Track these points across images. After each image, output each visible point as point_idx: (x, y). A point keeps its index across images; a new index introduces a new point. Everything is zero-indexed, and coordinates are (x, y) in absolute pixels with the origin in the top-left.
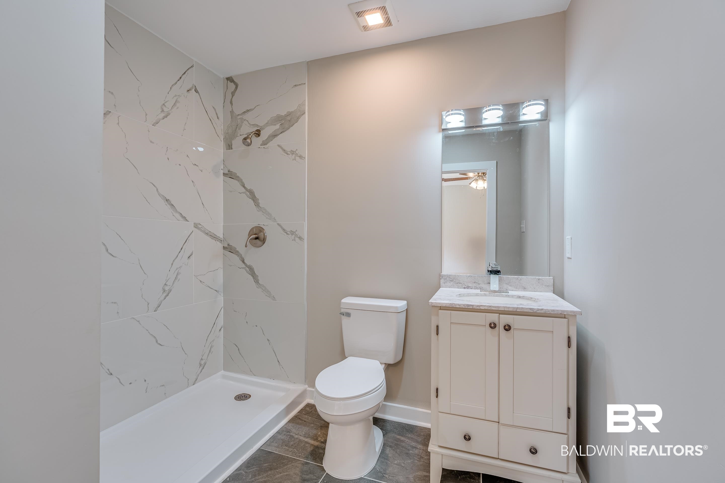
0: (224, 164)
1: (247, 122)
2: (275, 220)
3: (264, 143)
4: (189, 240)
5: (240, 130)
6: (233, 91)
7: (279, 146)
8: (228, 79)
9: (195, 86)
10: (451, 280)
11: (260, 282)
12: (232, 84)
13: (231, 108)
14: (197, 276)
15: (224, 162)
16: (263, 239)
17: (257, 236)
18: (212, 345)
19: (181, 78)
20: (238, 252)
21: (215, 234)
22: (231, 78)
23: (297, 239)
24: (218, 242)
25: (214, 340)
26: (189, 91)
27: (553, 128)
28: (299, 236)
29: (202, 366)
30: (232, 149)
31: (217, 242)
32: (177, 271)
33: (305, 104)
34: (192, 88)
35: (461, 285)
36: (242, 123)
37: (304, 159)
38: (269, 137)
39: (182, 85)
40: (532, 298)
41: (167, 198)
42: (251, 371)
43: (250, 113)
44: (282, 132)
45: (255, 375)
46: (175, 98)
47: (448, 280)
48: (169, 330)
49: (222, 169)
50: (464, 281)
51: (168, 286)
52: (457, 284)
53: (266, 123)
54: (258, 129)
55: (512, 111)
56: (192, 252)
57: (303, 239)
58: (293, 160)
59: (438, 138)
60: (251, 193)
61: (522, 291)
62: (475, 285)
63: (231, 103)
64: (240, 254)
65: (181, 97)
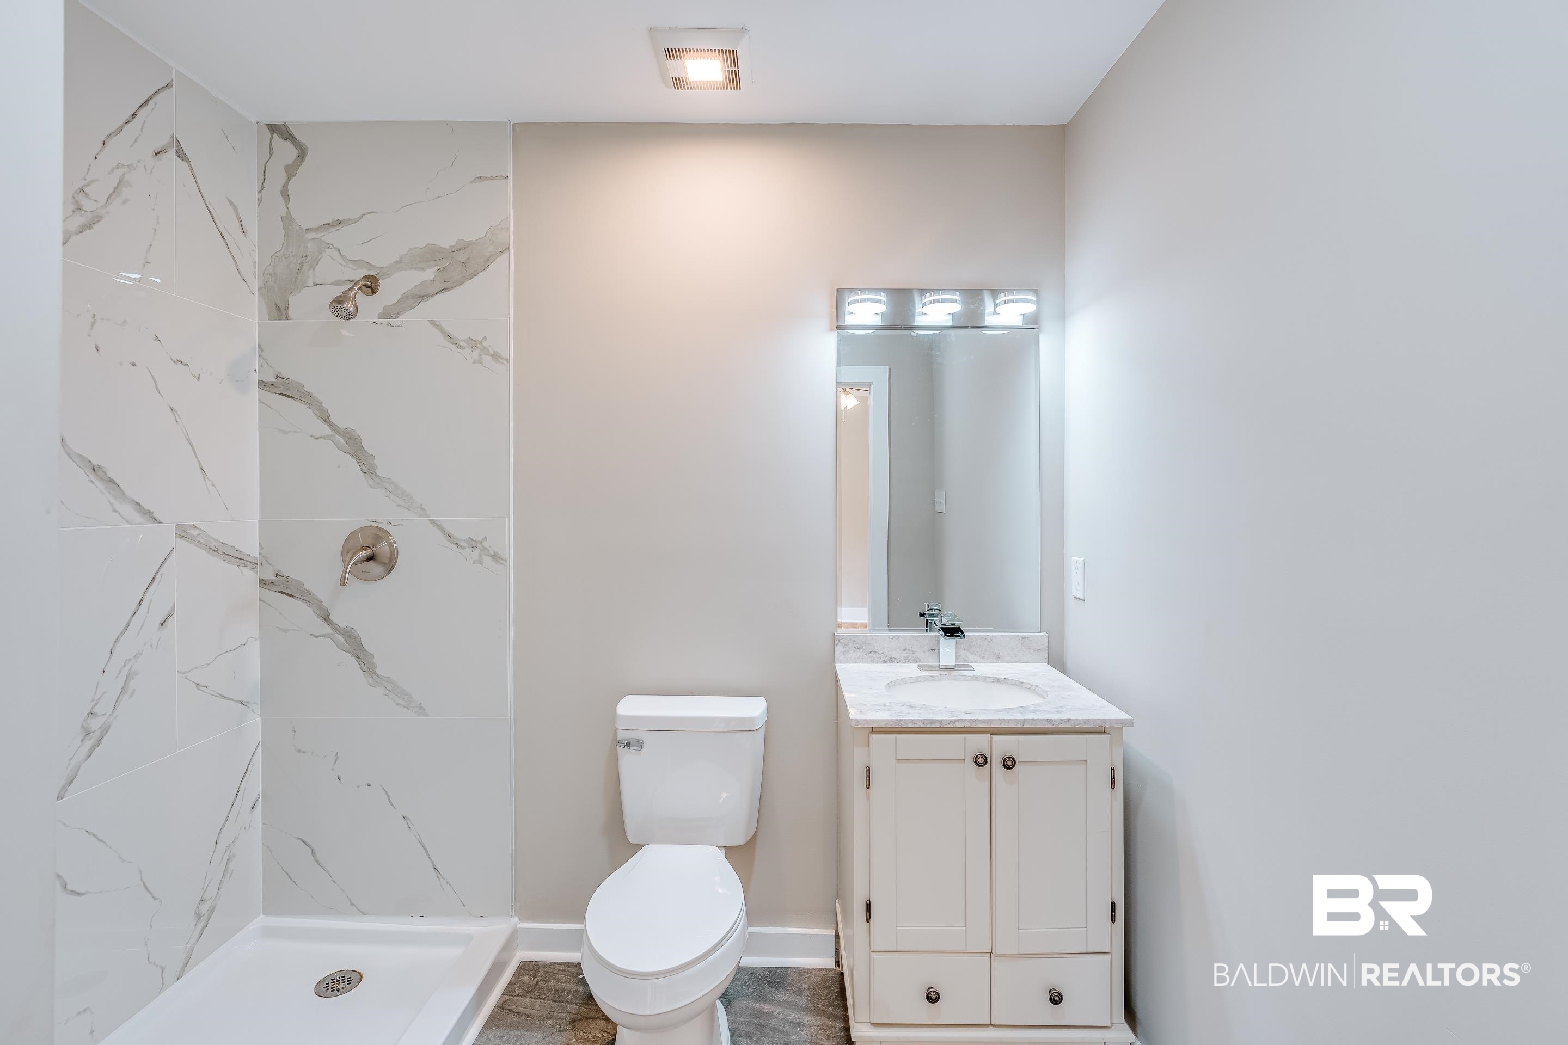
0: (260, 356)
1: (335, 253)
2: (422, 511)
3: (389, 313)
4: (162, 575)
5: (314, 269)
6: (290, 162)
7: (433, 323)
8: (273, 128)
9: (178, 142)
10: (857, 646)
11: (378, 671)
12: (288, 143)
13: (286, 209)
14: (187, 672)
15: (262, 351)
16: (388, 560)
17: (369, 552)
18: (231, 854)
19: (134, 115)
20: (309, 593)
21: (238, 547)
22: (284, 128)
23: (487, 560)
24: (246, 571)
25: (237, 838)
26: (158, 153)
27: (1046, 343)
28: (492, 553)
29: (204, 920)
30: (287, 317)
31: (241, 568)
32: (128, 667)
33: (507, 228)
34: (170, 145)
35: (878, 655)
36: (321, 253)
37: (504, 362)
38: (405, 297)
39: (138, 138)
40: (1023, 683)
41: (95, 463)
42: (353, 905)
43: (345, 229)
44: (442, 290)
45: (364, 914)
46: (119, 173)
47: (852, 647)
48: (104, 842)
49: (255, 371)
50: (883, 648)
51: (99, 716)
52: (869, 654)
53: (395, 262)
54: (372, 273)
55: (975, 305)
56: (173, 609)
57: (503, 560)
58: (474, 363)
59: (827, 344)
60: (350, 438)
61: (994, 663)
62: (906, 655)
63: (285, 194)
64: (316, 600)
65: (135, 169)
